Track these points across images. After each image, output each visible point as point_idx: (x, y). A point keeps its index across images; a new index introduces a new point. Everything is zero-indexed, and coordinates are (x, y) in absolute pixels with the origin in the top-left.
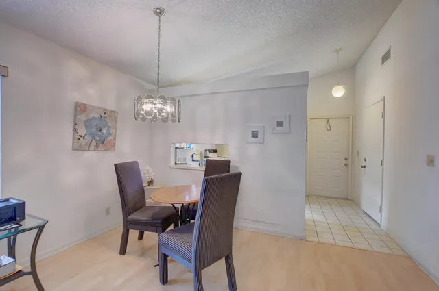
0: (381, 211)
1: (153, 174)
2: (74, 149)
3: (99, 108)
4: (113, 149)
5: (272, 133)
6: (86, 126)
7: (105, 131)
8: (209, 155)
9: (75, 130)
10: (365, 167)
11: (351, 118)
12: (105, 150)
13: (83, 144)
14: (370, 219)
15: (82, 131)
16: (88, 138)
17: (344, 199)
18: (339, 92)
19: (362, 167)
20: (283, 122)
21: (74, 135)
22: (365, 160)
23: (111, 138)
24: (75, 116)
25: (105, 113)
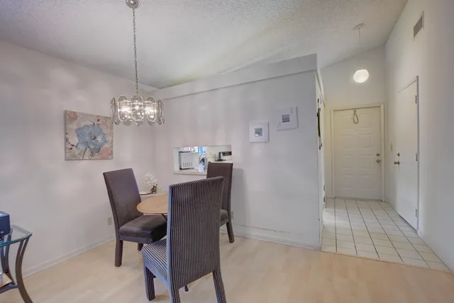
0: (417, 215)
1: (156, 180)
2: (67, 159)
3: (91, 116)
4: (110, 157)
5: (278, 130)
6: (78, 136)
7: (99, 139)
8: (222, 157)
9: (66, 140)
10: (399, 163)
11: (382, 106)
12: (103, 158)
13: (77, 153)
14: (406, 225)
15: (74, 140)
16: (82, 147)
17: (377, 201)
18: (361, 76)
19: (395, 163)
20: (289, 115)
21: (65, 145)
22: (399, 155)
23: (107, 145)
24: (65, 125)
25: (98, 120)
